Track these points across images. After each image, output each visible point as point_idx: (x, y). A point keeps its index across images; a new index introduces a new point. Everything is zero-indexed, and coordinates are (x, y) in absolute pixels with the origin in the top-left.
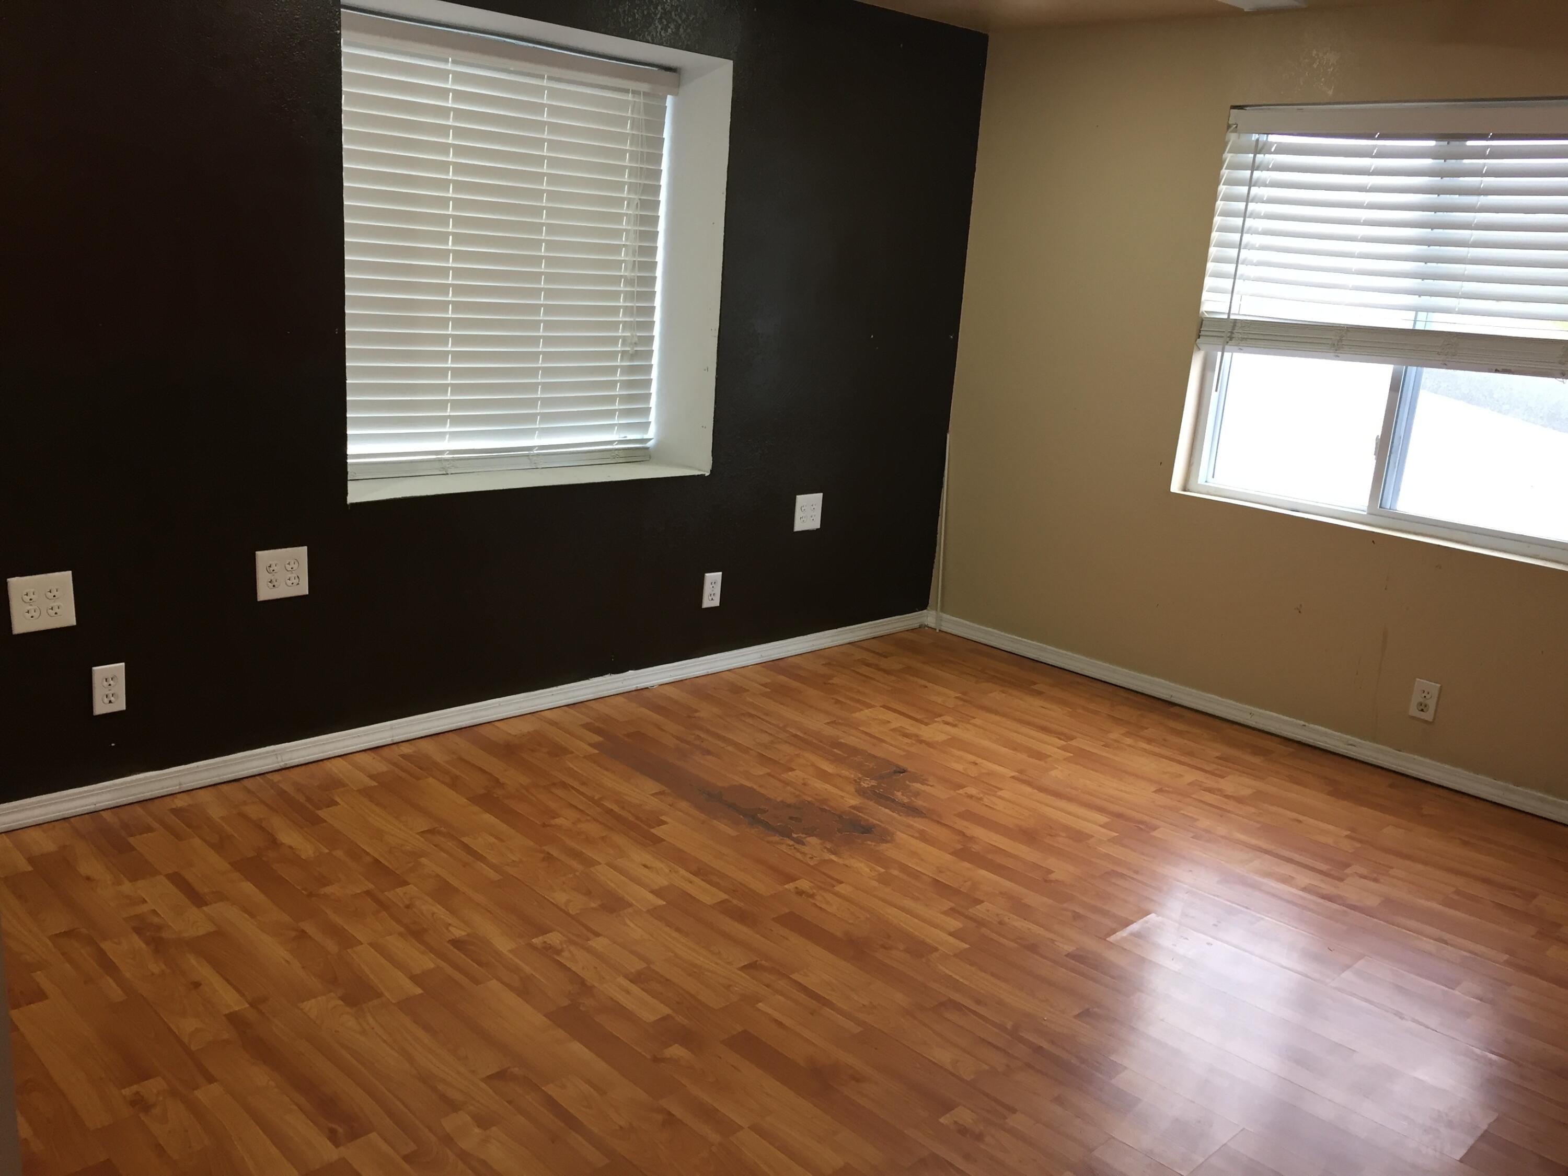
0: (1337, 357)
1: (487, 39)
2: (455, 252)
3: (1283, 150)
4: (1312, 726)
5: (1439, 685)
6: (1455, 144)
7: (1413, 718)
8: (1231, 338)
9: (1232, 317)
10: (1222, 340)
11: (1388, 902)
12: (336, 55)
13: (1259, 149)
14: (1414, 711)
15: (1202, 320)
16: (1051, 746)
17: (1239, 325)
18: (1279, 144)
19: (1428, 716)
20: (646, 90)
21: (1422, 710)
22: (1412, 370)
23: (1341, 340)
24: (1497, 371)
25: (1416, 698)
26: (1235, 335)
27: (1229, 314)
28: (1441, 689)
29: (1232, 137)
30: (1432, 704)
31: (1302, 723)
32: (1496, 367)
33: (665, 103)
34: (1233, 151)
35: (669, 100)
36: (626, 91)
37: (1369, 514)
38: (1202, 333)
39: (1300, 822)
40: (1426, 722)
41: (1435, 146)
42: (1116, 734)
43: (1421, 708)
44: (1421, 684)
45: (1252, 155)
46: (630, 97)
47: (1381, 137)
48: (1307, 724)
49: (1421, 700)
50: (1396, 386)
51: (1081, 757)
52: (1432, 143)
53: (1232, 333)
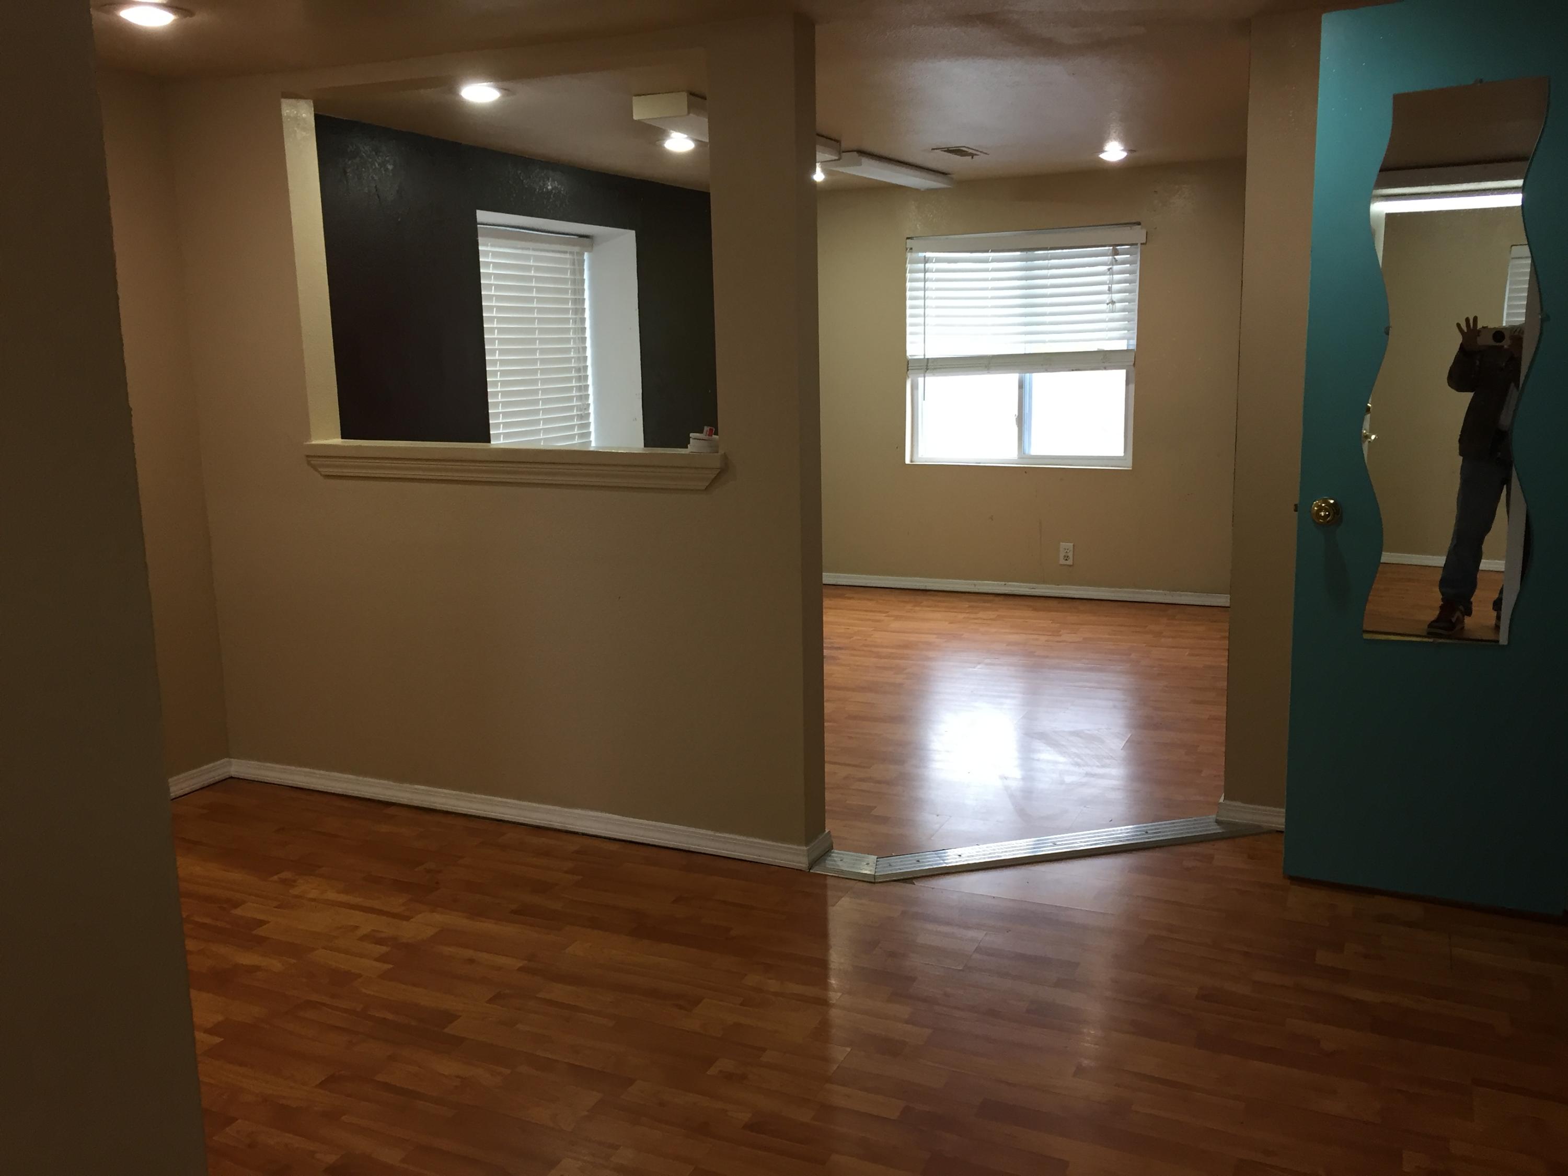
0: (989, 373)
1: (499, 230)
2: (501, 361)
3: (938, 260)
4: (1010, 583)
5: (1072, 544)
6: (1030, 253)
7: (1061, 565)
8: (927, 369)
9: (926, 357)
10: (922, 371)
11: (1084, 639)
12: (476, 254)
13: (926, 261)
14: (1062, 562)
15: (908, 362)
16: (881, 616)
17: (930, 361)
18: (936, 258)
19: (1070, 562)
20: (578, 251)
21: (1066, 560)
22: (1028, 375)
23: (990, 363)
24: (1073, 370)
25: (1062, 555)
26: (929, 367)
27: (924, 355)
28: (1074, 545)
29: (909, 255)
30: (1070, 555)
31: (1004, 583)
32: (1072, 369)
33: (583, 257)
34: (911, 263)
35: (586, 256)
36: (565, 252)
37: (1018, 458)
38: (909, 368)
39: (1027, 622)
40: (1070, 566)
41: (1020, 255)
42: (909, 607)
43: (1066, 558)
44: (1063, 545)
45: (923, 265)
46: (568, 256)
47: (992, 251)
48: (1006, 583)
49: (1065, 554)
50: (1021, 386)
51: (898, 618)
52: (1018, 253)
53: (927, 366)
